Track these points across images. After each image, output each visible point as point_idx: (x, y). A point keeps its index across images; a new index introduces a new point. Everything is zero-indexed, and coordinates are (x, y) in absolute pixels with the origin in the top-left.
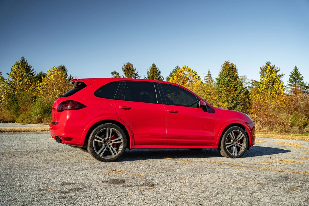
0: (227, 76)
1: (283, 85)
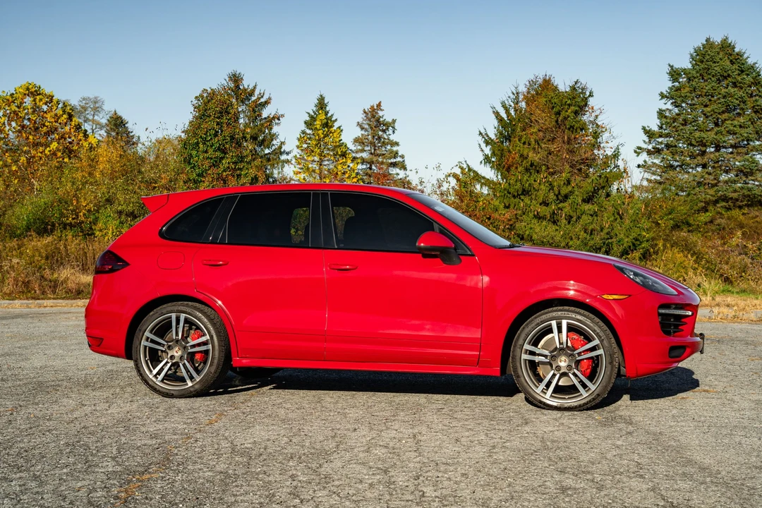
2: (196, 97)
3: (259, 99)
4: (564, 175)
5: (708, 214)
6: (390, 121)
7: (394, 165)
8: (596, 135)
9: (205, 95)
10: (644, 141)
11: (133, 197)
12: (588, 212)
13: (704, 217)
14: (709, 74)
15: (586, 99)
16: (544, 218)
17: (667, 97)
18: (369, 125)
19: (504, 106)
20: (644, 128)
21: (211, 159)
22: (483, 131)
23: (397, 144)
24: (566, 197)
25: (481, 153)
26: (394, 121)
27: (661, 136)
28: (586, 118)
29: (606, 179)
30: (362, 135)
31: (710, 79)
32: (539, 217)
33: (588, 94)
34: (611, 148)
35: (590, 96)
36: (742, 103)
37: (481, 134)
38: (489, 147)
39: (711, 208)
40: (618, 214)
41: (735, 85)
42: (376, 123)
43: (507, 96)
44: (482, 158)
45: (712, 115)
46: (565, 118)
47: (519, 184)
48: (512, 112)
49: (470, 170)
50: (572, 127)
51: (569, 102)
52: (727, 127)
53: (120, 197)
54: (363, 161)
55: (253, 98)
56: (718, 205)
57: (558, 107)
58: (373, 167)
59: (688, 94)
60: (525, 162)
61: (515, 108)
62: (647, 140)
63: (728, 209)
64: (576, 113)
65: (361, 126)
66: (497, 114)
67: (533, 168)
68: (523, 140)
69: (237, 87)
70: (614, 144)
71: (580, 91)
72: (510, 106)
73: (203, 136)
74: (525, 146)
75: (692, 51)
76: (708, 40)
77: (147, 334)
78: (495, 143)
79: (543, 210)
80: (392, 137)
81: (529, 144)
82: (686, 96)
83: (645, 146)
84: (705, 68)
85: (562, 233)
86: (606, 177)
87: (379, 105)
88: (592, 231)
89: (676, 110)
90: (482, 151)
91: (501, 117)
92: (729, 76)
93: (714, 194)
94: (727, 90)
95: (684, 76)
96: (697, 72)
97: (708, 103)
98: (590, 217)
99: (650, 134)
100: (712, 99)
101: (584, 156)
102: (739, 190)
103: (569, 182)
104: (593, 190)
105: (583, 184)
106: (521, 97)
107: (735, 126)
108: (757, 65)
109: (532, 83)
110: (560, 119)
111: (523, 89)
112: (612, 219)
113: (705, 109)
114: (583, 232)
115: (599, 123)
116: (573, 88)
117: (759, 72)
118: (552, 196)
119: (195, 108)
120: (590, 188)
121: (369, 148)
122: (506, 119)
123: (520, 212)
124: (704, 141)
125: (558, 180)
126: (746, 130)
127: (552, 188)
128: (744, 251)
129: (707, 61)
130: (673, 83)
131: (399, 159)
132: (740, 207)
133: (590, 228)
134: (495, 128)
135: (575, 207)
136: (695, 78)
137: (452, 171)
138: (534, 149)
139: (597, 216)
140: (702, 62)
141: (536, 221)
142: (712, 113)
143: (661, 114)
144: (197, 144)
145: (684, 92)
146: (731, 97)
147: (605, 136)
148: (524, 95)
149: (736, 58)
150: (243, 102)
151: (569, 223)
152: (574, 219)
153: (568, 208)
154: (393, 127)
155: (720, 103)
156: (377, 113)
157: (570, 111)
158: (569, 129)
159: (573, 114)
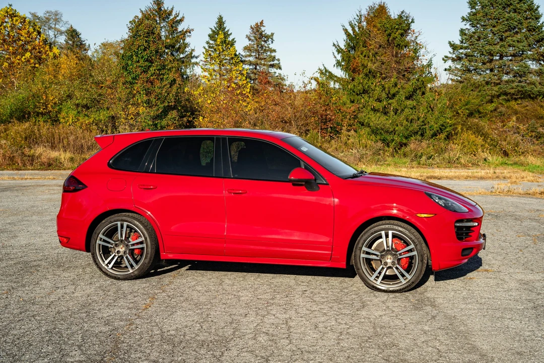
0: (145, 50)
1: (193, 55)
2: (130, 22)
3: (176, 17)
4: (392, 80)
5: (493, 104)
6: (270, 34)
7: (272, 66)
8: (416, 51)
9: (137, 20)
10: (450, 52)
11: (86, 94)
12: (409, 106)
13: (491, 107)
14: (497, 3)
15: (409, 24)
16: (378, 111)
17: (467, 20)
18: (255, 37)
19: (351, 25)
20: (450, 43)
21: (142, 67)
22: (336, 43)
23: (275, 51)
24: (394, 95)
25: (334, 59)
26: (272, 34)
27: (461, 48)
28: (409, 38)
29: (422, 83)
30: (250, 44)
31: (498, 6)
32: (375, 110)
33: (410, 20)
34: (426, 60)
35: (412, 22)
36: (519, 24)
37: (334, 45)
38: (340, 55)
39: (495, 100)
40: (430, 107)
42: (259, 36)
43: (353, 18)
44: (335, 62)
45: (498, 33)
46: (394, 39)
47: (361, 86)
48: (357, 29)
49: (326, 71)
50: (399, 45)
51: (397, 27)
52: (508, 42)
53: (77, 94)
54: (250, 63)
55: (171, 17)
56: (501, 98)
57: (389, 30)
58: (258, 68)
59: (482, 18)
60: (365, 69)
61: (359, 26)
62: (452, 51)
63: (508, 100)
64: (402, 35)
65: (249, 38)
66: (346, 31)
67: (371, 74)
68: (364, 54)
69: (160, 9)
70: (428, 57)
71: (405, 18)
72: (356, 25)
73: (136, 50)
74: (366, 58)
77: (101, 236)
78: (345, 52)
79: (377, 105)
80: (271, 46)
81: (368, 57)
82: (480, 19)
83: (450, 55)
85: (390, 121)
86: (422, 81)
87: (262, 23)
88: (411, 120)
89: (473, 29)
90: (335, 57)
91: (349, 33)
92: (511, 4)
93: (498, 90)
94: (509, 15)
95: (479, 4)
97: (496, 24)
98: (410, 110)
99: (454, 47)
100: (499, 21)
101: (407, 66)
102: (515, 87)
103: (396, 85)
104: (413, 90)
105: (406, 86)
106: (363, 19)
107: (514, 41)
109: (371, 8)
110: (391, 39)
111: (364, 12)
112: (426, 111)
113: (493, 29)
114: (405, 121)
115: (418, 42)
116: (400, 17)
118: (384, 95)
119: (130, 30)
120: (411, 89)
121: (255, 54)
122: (352, 34)
123: (361, 106)
124: (492, 52)
125: (388, 84)
126: (522, 44)
127: (384, 89)
128: (517, 131)
130: (471, 9)
131: (276, 62)
132: (516, 99)
133: (410, 118)
134: (344, 40)
135: (400, 102)
136: (487, 6)
137: (314, 76)
138: (372, 60)
139: (415, 109)
141: (372, 113)
142: (498, 32)
143: (462, 32)
144: (132, 56)
145: (478, 16)
147: (422, 51)
148: (365, 17)
150: (164, 20)
151: (396, 114)
152: (399, 111)
153: (395, 104)
154: (272, 39)
155: (504, 25)
156: (260, 28)
157: (397, 33)
158: (397, 46)
159: (400, 36)
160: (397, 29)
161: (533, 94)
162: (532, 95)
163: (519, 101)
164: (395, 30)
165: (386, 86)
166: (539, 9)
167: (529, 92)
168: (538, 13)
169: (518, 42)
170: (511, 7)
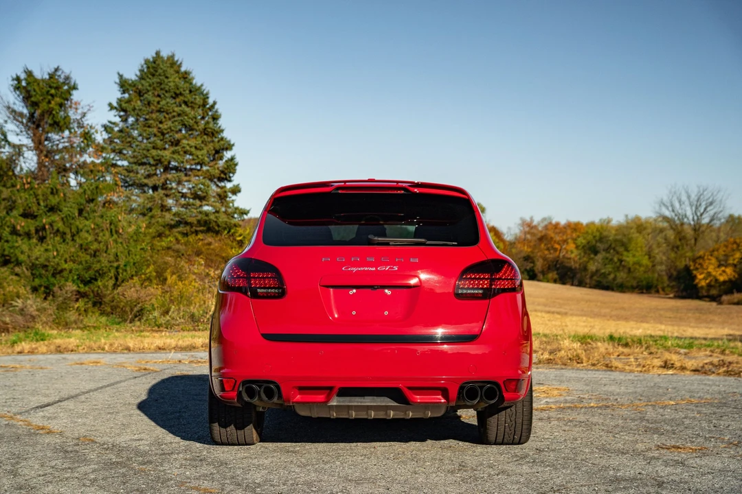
14: (161, 89)
36: (195, 124)
41: (186, 103)
52: (184, 147)
56: (175, 230)
75: (143, 62)
76: (158, 53)
84: (158, 83)
92: (181, 94)
94: (180, 108)
96: (150, 86)
97: (164, 120)
100: (167, 116)
107: (191, 147)
108: (203, 88)
113: (161, 126)
117: (207, 94)
129: (160, 75)
132: (197, 232)
140: (153, 75)
142: (169, 130)
146: (187, 115)
149: (186, 76)
155: (176, 121)
160: (52, 96)
161: (218, 226)
162: (216, 228)
163: (200, 236)
164: (50, 97)
165: (40, 192)
166: (216, 107)
167: (214, 224)
168: (216, 111)
169: (196, 148)
170: (181, 98)
